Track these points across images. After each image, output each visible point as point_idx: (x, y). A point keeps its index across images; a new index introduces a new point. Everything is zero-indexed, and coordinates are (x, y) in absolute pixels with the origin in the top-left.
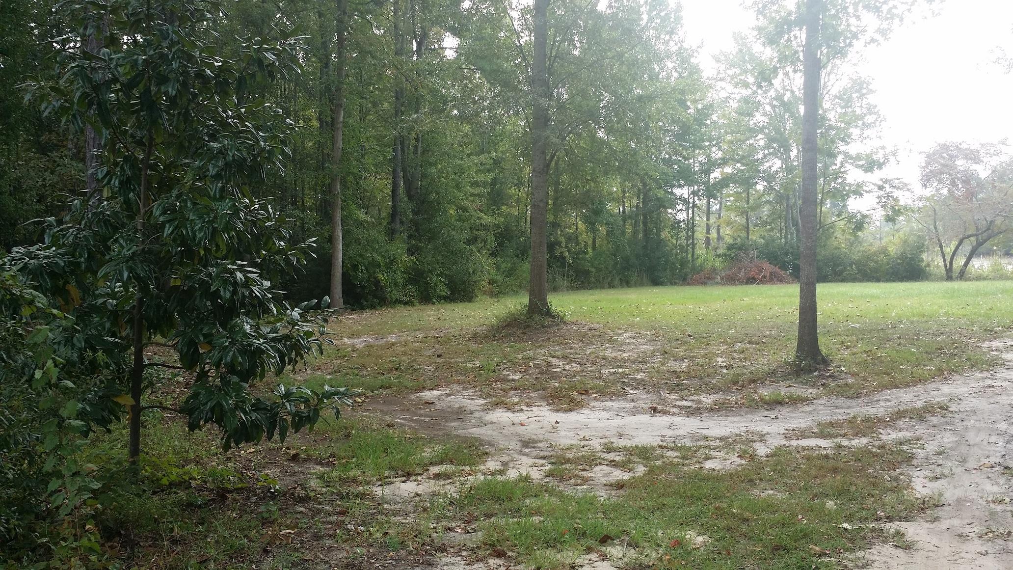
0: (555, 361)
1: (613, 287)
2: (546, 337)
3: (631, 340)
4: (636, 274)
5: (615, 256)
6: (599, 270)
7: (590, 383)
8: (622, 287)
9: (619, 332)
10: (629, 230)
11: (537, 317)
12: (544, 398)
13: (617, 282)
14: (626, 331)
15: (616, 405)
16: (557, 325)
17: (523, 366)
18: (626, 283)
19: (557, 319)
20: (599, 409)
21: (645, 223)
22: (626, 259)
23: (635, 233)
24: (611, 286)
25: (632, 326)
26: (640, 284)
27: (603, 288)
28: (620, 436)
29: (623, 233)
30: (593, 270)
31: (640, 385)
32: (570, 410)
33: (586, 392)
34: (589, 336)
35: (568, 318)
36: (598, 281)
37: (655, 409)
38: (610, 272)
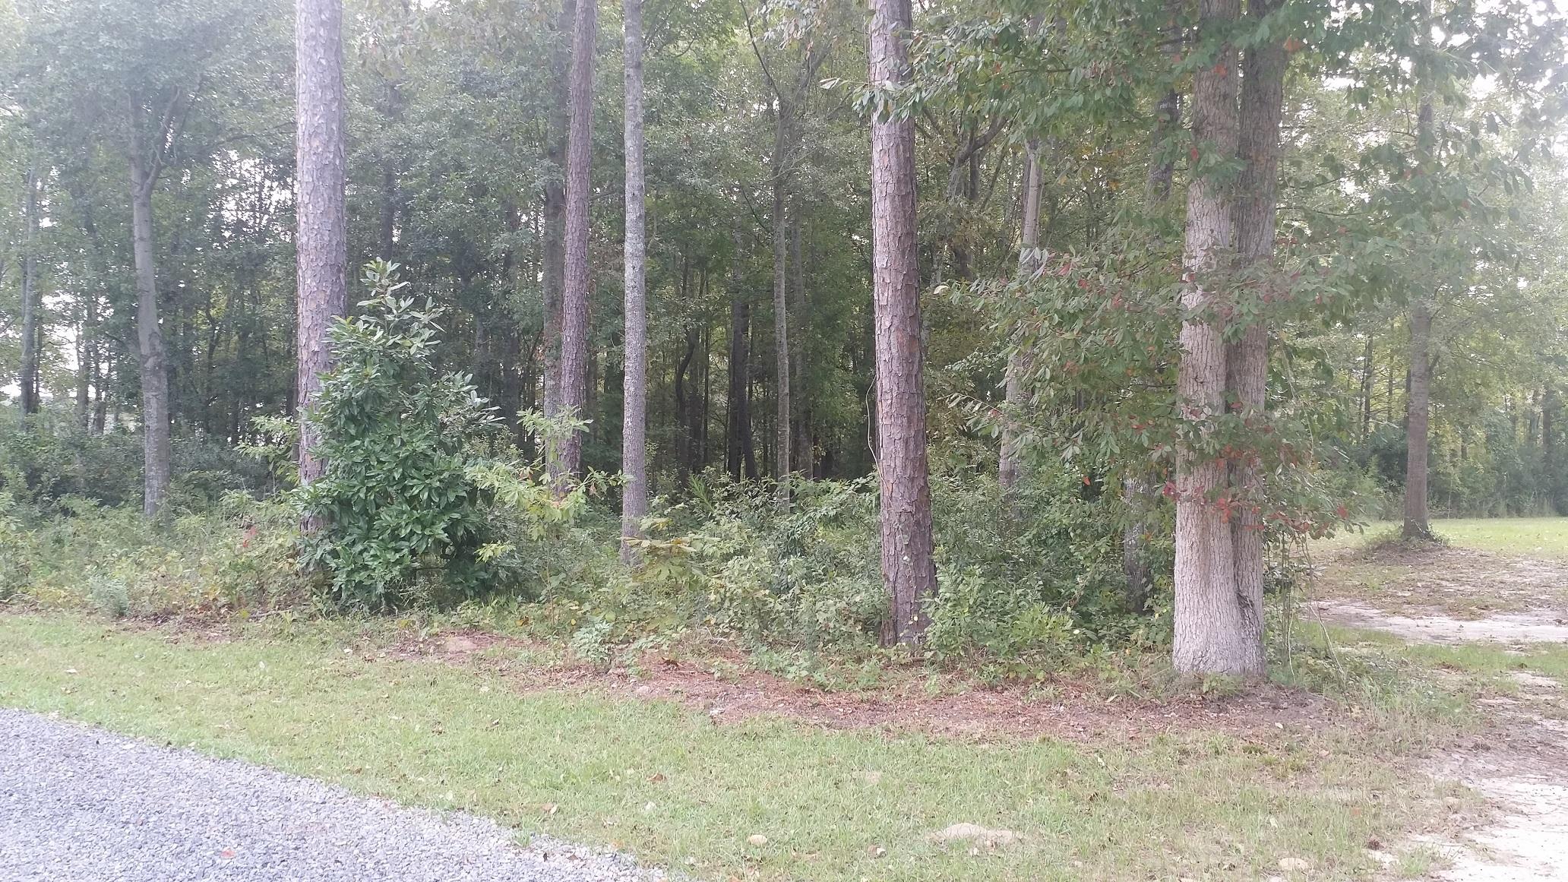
0: (1444, 583)
1: (1496, 516)
2: (1429, 561)
3: (1532, 568)
4: (1532, 499)
5: (1499, 470)
6: (1474, 491)
7: (1490, 601)
8: (1510, 515)
9: (1517, 559)
10: (1521, 432)
11: (1415, 540)
12: (1444, 611)
13: (1502, 508)
14: (1526, 559)
15: (1519, 618)
16: (1440, 550)
17: (1411, 585)
18: (1516, 510)
19: (1440, 544)
20: (1502, 620)
21: (1547, 424)
22: (1517, 476)
23: (1531, 438)
24: (1493, 514)
25: (1532, 555)
26: (1538, 513)
27: (1480, 516)
28: (1526, 637)
29: (1512, 439)
30: (1467, 491)
31: (1547, 604)
32: (1472, 619)
33: (1486, 607)
34: (1480, 561)
35: (1451, 543)
36: (1472, 506)
37: (1560, 622)
38: (1491, 495)
